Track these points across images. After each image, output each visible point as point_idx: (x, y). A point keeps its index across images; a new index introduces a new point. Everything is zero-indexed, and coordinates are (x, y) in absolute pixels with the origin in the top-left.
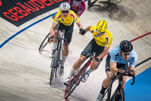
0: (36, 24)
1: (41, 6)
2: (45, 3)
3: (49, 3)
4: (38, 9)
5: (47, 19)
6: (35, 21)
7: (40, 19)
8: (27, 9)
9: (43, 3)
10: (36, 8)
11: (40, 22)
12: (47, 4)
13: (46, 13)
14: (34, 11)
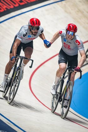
1: (15, 4)
2: (19, 2)
4: (12, 7)
8: (3, 6)
14: (9, 8)
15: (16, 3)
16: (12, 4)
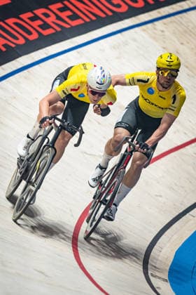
0: (16, 75)
1: (30, 33)
3: (48, 28)
4: (21, 41)
5: (42, 64)
6: (15, 69)
7: (26, 64)
9: (34, 29)
10: (17, 39)
11: (25, 71)
12: (44, 29)
13: (40, 51)
14: (13, 46)
15: (32, 30)
16: (21, 34)
